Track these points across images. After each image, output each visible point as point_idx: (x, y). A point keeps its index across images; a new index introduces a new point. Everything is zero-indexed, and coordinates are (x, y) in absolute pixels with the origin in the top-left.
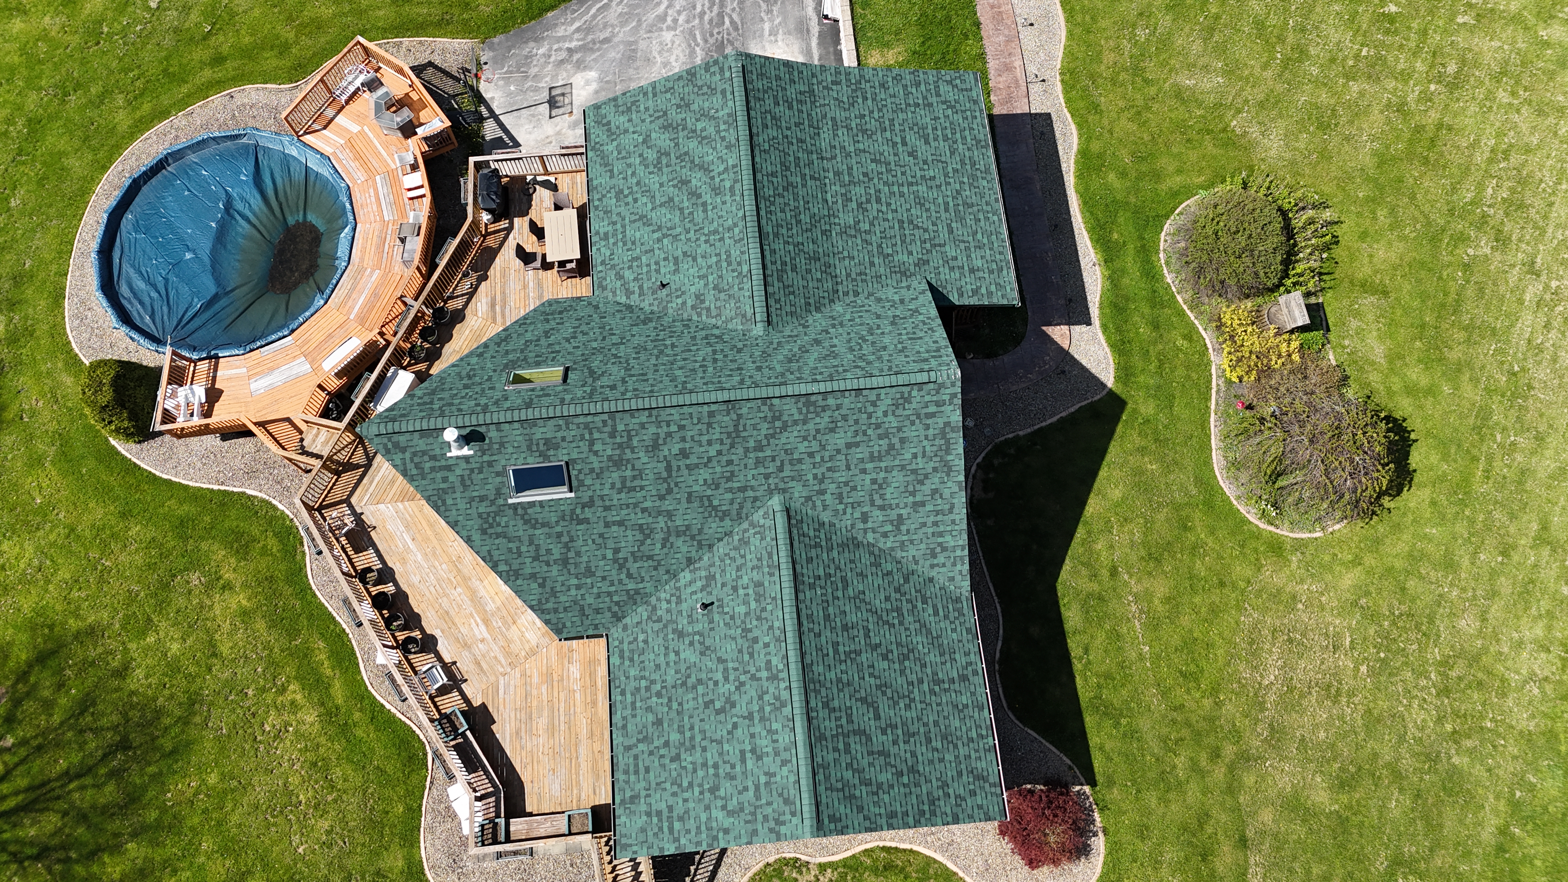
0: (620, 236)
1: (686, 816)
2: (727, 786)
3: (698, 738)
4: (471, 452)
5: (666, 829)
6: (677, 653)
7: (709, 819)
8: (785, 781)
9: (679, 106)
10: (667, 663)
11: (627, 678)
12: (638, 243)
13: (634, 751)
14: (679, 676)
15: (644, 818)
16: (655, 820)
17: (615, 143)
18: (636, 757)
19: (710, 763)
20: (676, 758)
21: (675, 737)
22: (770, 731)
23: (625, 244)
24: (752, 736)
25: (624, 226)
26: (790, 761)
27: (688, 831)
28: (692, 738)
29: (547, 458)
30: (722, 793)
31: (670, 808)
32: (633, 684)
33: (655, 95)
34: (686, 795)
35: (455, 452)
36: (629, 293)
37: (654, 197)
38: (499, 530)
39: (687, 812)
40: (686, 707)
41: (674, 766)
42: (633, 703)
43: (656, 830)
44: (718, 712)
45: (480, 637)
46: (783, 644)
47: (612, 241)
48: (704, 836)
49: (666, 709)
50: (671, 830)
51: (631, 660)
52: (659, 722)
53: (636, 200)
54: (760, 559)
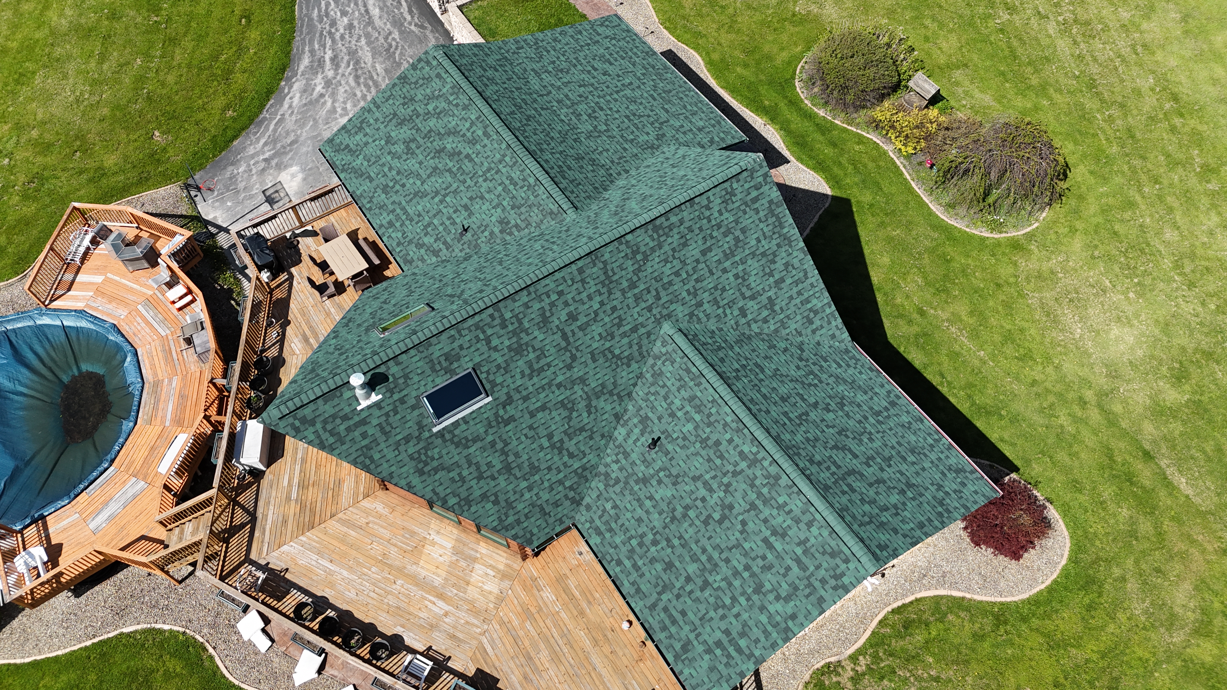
0: (404, 217)
1: (746, 629)
2: (769, 580)
3: (716, 555)
4: (380, 396)
5: (734, 653)
6: (651, 498)
7: (770, 617)
8: (820, 539)
9: (404, 104)
10: (647, 512)
11: (616, 547)
12: (423, 213)
13: (661, 605)
14: (665, 515)
15: (707, 657)
16: (718, 652)
17: (361, 157)
18: (666, 609)
19: (740, 568)
20: (706, 584)
21: (692, 568)
22: (780, 507)
23: (411, 220)
24: (765, 521)
25: (403, 209)
26: (815, 519)
27: (757, 641)
28: (710, 559)
29: (453, 372)
30: (768, 586)
31: (727, 632)
32: (624, 549)
33: (378, 107)
34: (735, 611)
35: (364, 404)
36: (436, 253)
37: (419, 174)
38: (435, 464)
39: (745, 624)
40: (687, 536)
41: (707, 593)
42: (635, 566)
43: (724, 660)
44: (720, 522)
45: (442, 612)
46: (746, 431)
47: (398, 224)
48: (775, 635)
49: (670, 550)
50: (739, 650)
51: (611, 530)
52: (669, 566)
53: (403, 185)
54: (681, 379)
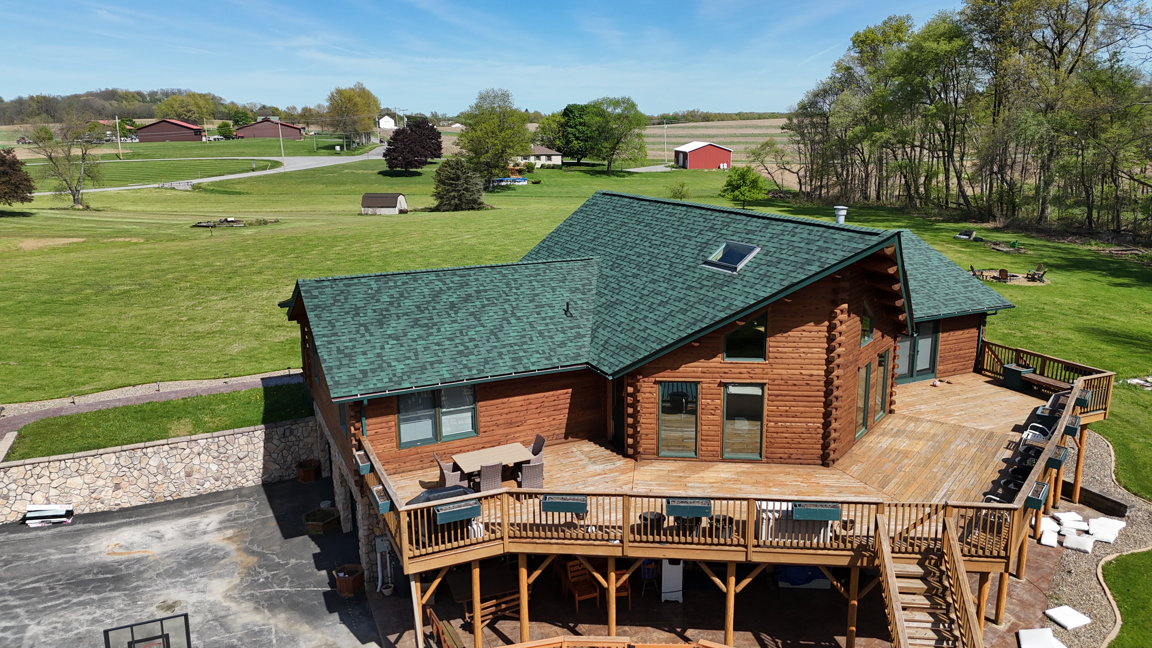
0: (516, 348)
9: (356, 316)
12: (523, 333)
37: (468, 327)
47: (522, 354)
53: (472, 340)
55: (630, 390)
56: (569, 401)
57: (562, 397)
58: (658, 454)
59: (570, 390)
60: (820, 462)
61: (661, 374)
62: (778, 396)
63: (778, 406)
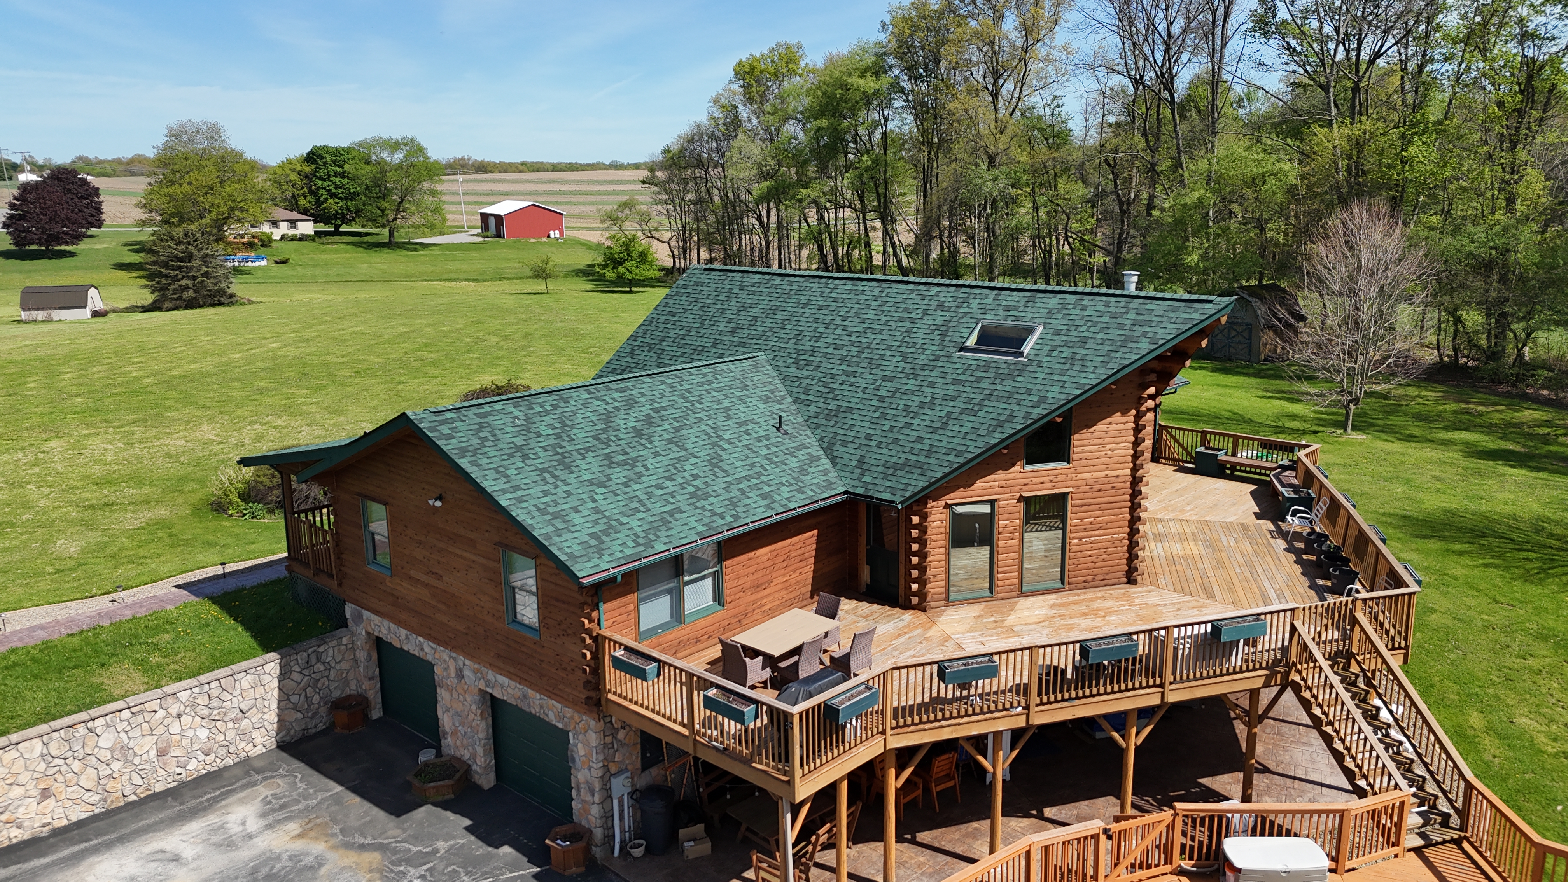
0: (755, 481)
9: (525, 457)
12: (749, 462)
17: (624, 520)
37: (678, 458)
53: (696, 477)
55: (916, 520)
56: (814, 546)
57: (808, 542)
58: (947, 599)
59: (816, 532)
60: (1125, 580)
61: (952, 495)
62: (1082, 506)
63: (1082, 519)
